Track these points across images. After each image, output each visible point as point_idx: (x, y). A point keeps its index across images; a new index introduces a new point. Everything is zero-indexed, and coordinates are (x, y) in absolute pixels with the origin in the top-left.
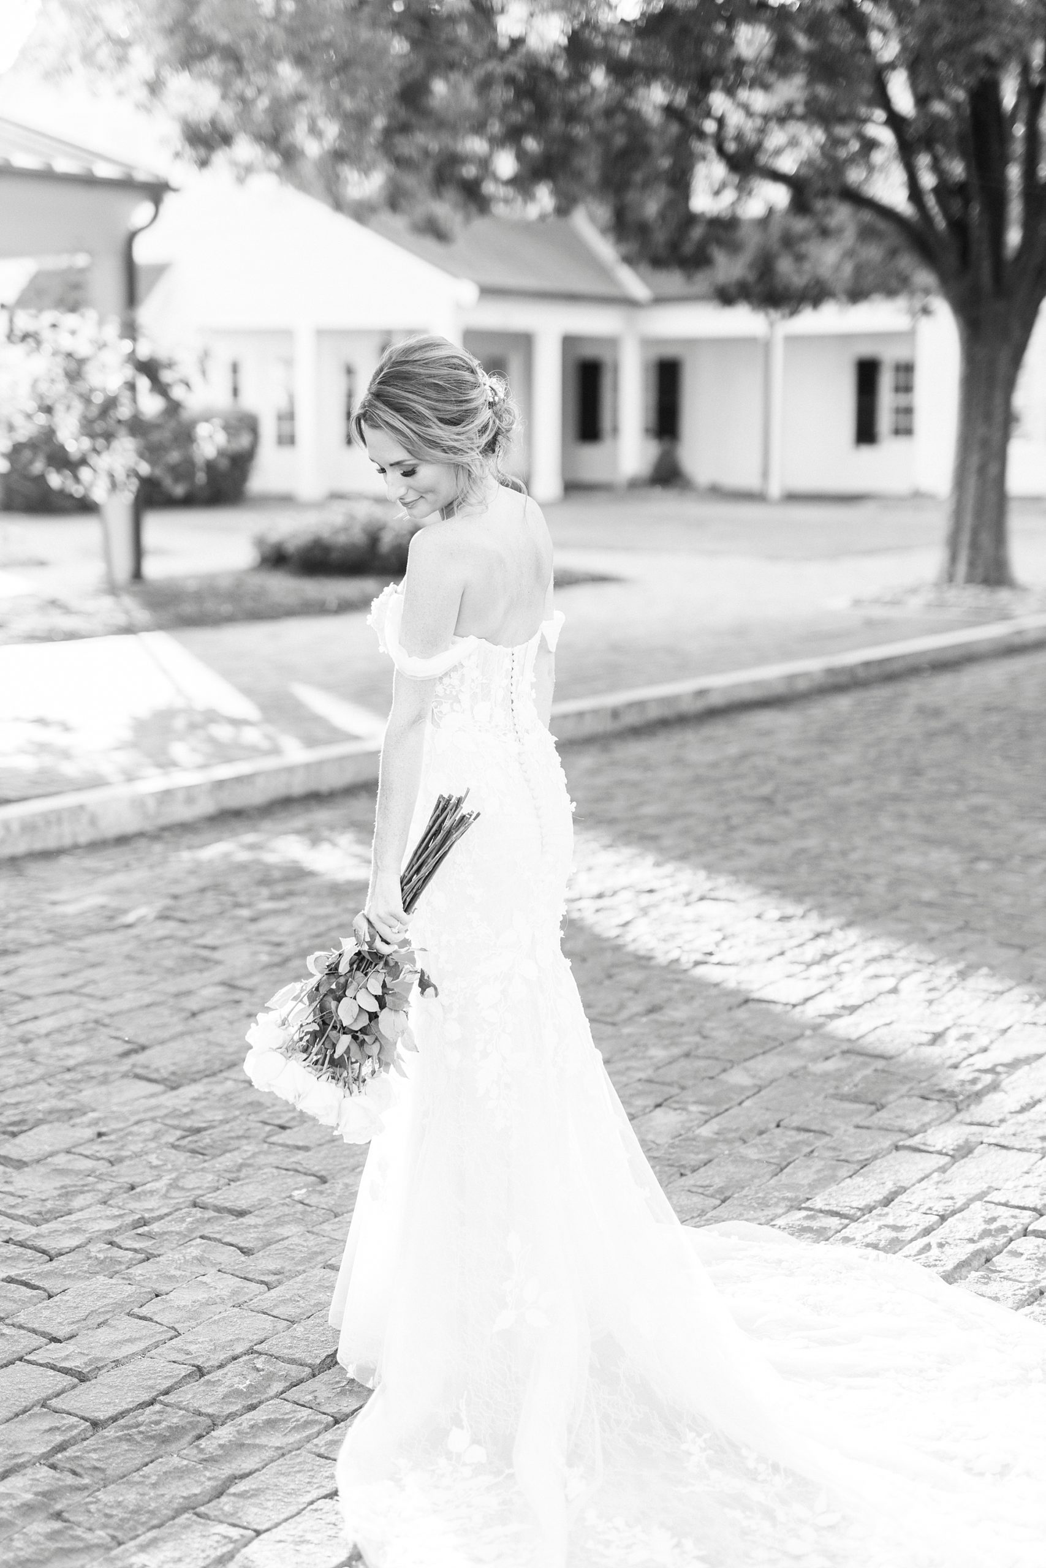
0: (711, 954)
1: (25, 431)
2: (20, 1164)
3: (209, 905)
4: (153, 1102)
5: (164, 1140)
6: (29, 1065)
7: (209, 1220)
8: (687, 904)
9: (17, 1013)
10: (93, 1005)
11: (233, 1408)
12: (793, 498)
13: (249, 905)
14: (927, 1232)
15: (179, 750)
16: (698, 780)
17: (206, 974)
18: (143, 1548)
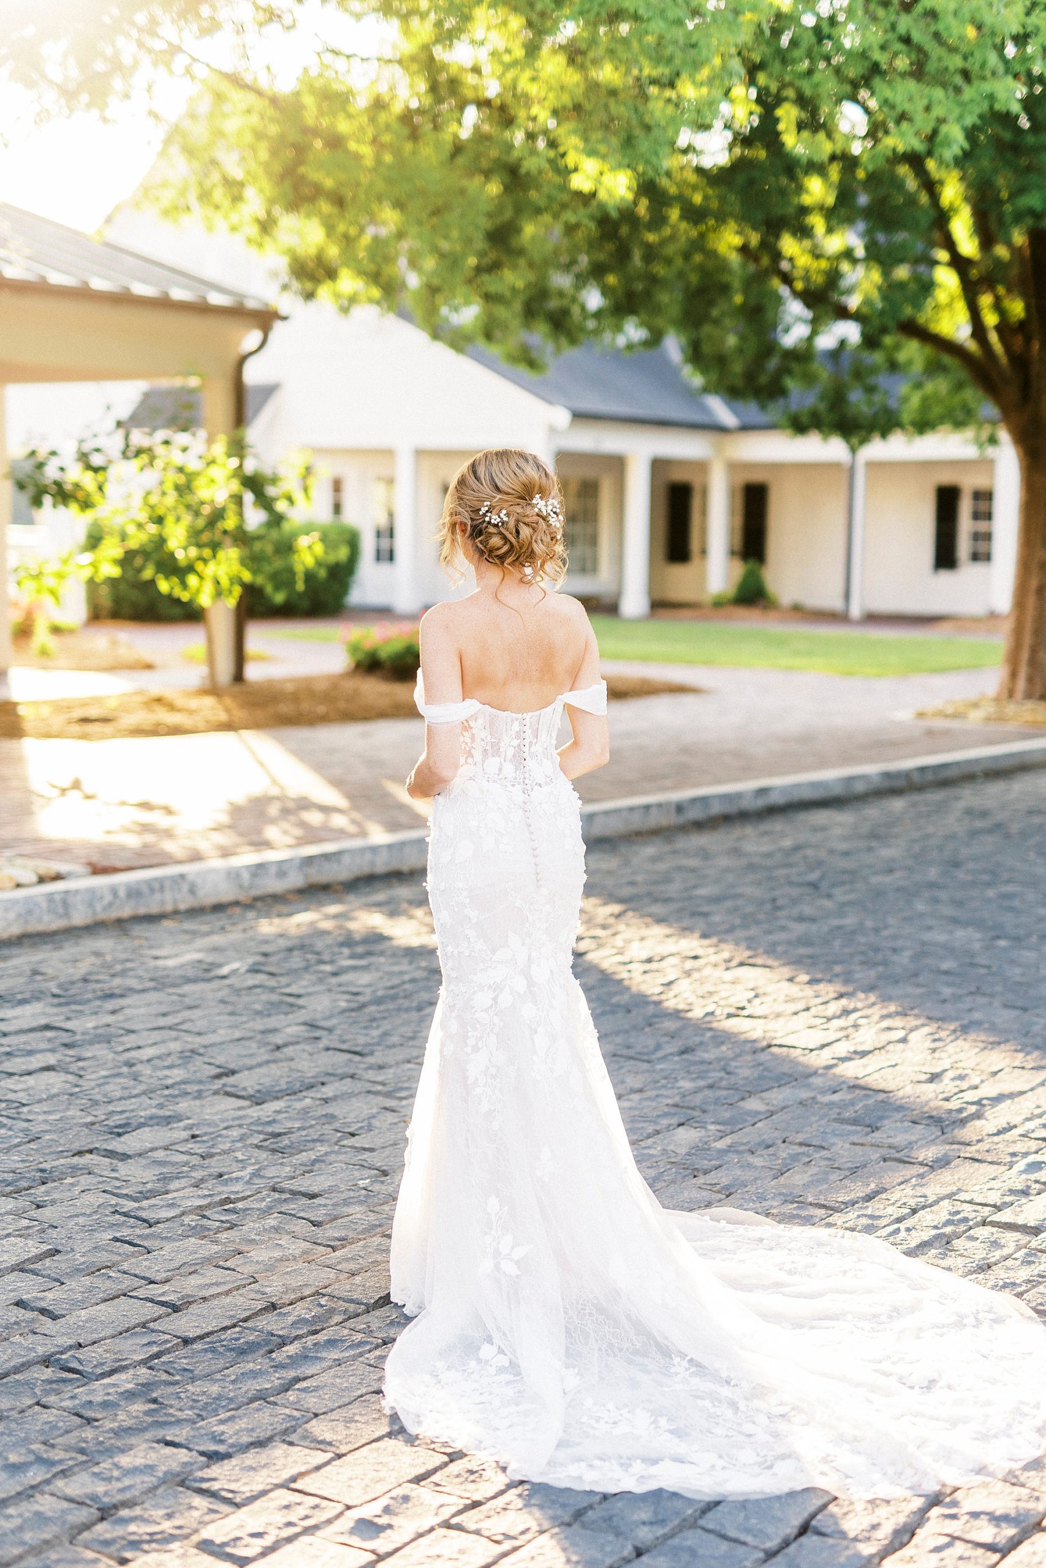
0: (743, 1008)
1: (137, 539)
2: (125, 1157)
3: (296, 961)
4: (241, 1113)
5: (248, 1142)
6: (132, 1083)
7: (285, 1200)
8: (727, 969)
9: (122, 1044)
10: (189, 1038)
11: (300, 1332)
12: (873, 619)
13: (332, 962)
14: (899, 1220)
15: (272, 833)
16: (751, 867)
17: (290, 1016)
18: (222, 1422)
